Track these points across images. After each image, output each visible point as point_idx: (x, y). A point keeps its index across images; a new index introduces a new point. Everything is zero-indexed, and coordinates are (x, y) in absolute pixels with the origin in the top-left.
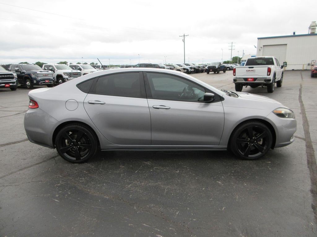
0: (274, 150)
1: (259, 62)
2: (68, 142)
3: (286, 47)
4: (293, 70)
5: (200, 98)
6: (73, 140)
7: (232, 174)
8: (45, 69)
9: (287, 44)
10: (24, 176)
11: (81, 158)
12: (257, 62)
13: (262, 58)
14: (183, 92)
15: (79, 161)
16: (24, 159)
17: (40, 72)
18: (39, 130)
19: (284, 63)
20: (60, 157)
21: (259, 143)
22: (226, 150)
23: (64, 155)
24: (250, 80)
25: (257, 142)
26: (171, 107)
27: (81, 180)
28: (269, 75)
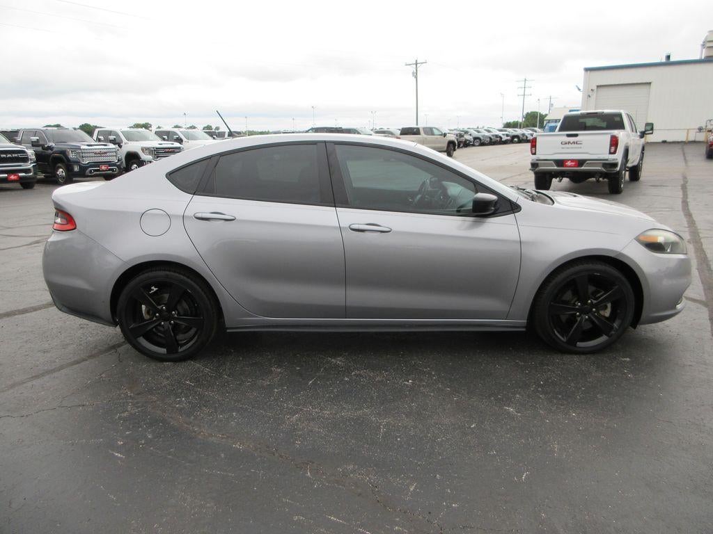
0: (636, 329)
1: (589, 122)
2: (148, 312)
3: (650, 88)
4: (664, 142)
5: (462, 207)
6: (159, 307)
7: (540, 389)
8: (99, 140)
9: (650, 83)
10: (43, 393)
11: (180, 350)
12: (585, 123)
13: (596, 113)
14: (419, 192)
15: (175, 356)
16: (45, 352)
17: (88, 145)
18: (79, 283)
19: (647, 124)
20: (128, 346)
21: (602, 312)
22: (524, 330)
23: (139, 343)
24: (569, 163)
25: (598, 311)
26: (394, 229)
27: (179, 402)
28: (615, 153)
